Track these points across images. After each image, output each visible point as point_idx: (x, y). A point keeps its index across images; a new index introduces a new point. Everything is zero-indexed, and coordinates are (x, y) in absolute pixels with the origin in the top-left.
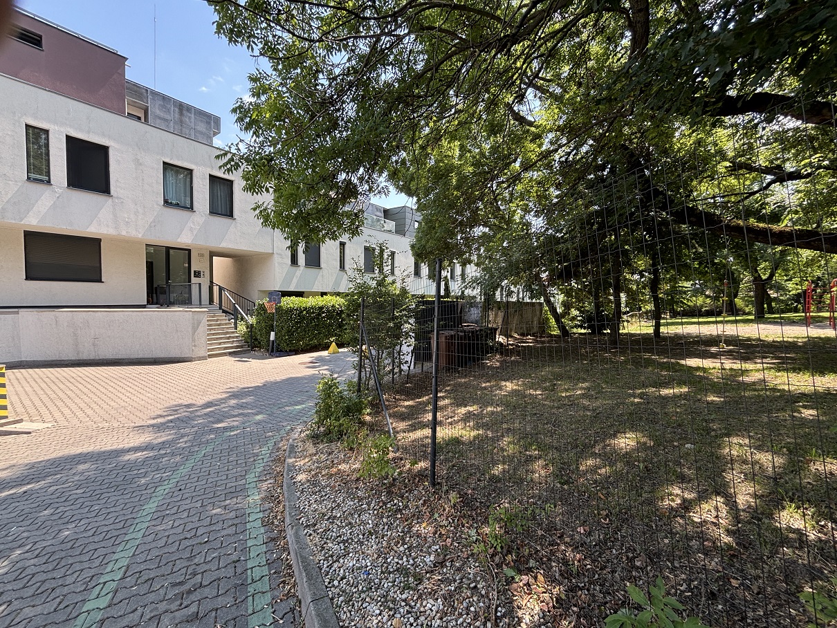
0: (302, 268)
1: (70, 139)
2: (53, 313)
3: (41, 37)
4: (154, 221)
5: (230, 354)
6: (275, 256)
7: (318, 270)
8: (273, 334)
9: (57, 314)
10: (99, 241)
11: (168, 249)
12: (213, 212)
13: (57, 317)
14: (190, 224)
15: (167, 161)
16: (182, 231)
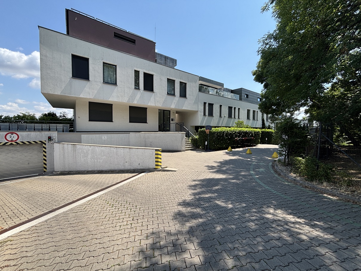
0: (207, 116)
1: (144, 73)
2: (139, 133)
3: (135, 40)
4: (164, 100)
5: (191, 150)
6: (199, 112)
7: (212, 117)
8: (206, 142)
9: (141, 134)
10: (147, 108)
11: (164, 110)
12: (181, 96)
13: (140, 135)
14: (174, 101)
15: (168, 78)
16: (172, 103)
